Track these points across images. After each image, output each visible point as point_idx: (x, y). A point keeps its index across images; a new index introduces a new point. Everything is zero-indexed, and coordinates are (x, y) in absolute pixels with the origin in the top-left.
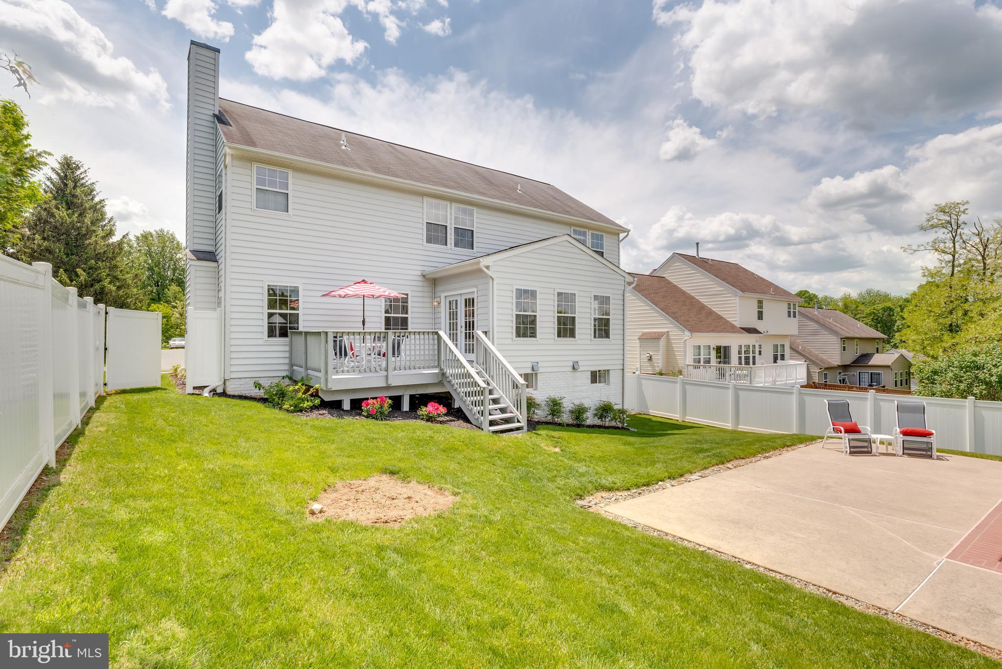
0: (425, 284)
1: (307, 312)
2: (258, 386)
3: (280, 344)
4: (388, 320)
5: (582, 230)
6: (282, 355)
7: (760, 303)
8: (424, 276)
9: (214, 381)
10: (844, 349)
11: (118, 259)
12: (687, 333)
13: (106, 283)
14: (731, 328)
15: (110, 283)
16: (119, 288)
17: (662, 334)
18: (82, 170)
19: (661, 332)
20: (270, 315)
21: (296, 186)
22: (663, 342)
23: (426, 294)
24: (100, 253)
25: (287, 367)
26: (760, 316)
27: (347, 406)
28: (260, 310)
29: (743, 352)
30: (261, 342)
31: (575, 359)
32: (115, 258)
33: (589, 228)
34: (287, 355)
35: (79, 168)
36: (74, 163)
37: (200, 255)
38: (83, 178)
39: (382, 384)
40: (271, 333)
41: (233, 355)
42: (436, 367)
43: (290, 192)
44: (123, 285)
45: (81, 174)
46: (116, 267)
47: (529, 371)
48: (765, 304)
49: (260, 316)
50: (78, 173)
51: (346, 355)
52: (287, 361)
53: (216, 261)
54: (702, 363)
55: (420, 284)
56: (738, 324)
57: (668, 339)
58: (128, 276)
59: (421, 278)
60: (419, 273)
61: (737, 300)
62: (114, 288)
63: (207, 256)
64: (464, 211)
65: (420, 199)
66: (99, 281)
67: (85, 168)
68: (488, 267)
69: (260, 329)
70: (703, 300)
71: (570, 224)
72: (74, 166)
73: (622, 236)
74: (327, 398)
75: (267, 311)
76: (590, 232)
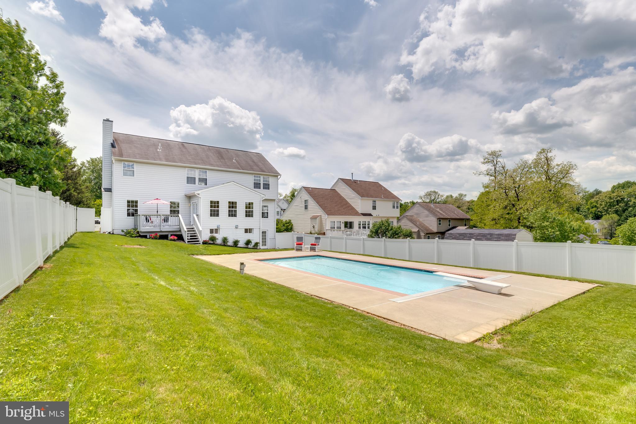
0: (186, 198)
1: (141, 208)
2: (123, 231)
3: (131, 218)
4: (171, 211)
5: (258, 175)
6: (132, 222)
7: (375, 201)
8: (186, 195)
9: (110, 230)
10: (440, 224)
11: (78, 179)
12: (327, 216)
13: (72, 191)
14: (356, 213)
15: (74, 191)
16: (79, 193)
17: (318, 216)
18: (60, 135)
19: (317, 216)
20: (128, 210)
21: (137, 168)
22: (318, 219)
23: (187, 202)
24: (69, 177)
25: (134, 226)
26: (374, 208)
27: (148, 237)
28: (124, 208)
29: (361, 225)
30: (125, 218)
31: (237, 224)
32: (77, 179)
33: (262, 175)
34: (134, 222)
35: (59, 134)
36: (56, 132)
37: (106, 190)
38: (61, 139)
39: (159, 230)
40: (129, 215)
41: (115, 222)
42: (178, 226)
43: (135, 170)
44: (80, 192)
45: (60, 137)
46: (77, 183)
47: (216, 228)
48: (377, 202)
49: (124, 210)
50: (58, 137)
51: (148, 222)
52: (134, 224)
53: (111, 192)
54: (336, 229)
55: (185, 198)
56: (360, 212)
57: (321, 218)
58: (83, 187)
59: (185, 196)
60: (184, 194)
61: (360, 201)
62: (76, 194)
63: (109, 190)
64: (203, 172)
65: (184, 168)
66: (69, 190)
67: (62, 134)
68: (199, 194)
69: (124, 214)
70: (348, 201)
71: (252, 174)
72: (56, 133)
73: (279, 177)
74: (142, 234)
75: (127, 208)
76: (263, 176)
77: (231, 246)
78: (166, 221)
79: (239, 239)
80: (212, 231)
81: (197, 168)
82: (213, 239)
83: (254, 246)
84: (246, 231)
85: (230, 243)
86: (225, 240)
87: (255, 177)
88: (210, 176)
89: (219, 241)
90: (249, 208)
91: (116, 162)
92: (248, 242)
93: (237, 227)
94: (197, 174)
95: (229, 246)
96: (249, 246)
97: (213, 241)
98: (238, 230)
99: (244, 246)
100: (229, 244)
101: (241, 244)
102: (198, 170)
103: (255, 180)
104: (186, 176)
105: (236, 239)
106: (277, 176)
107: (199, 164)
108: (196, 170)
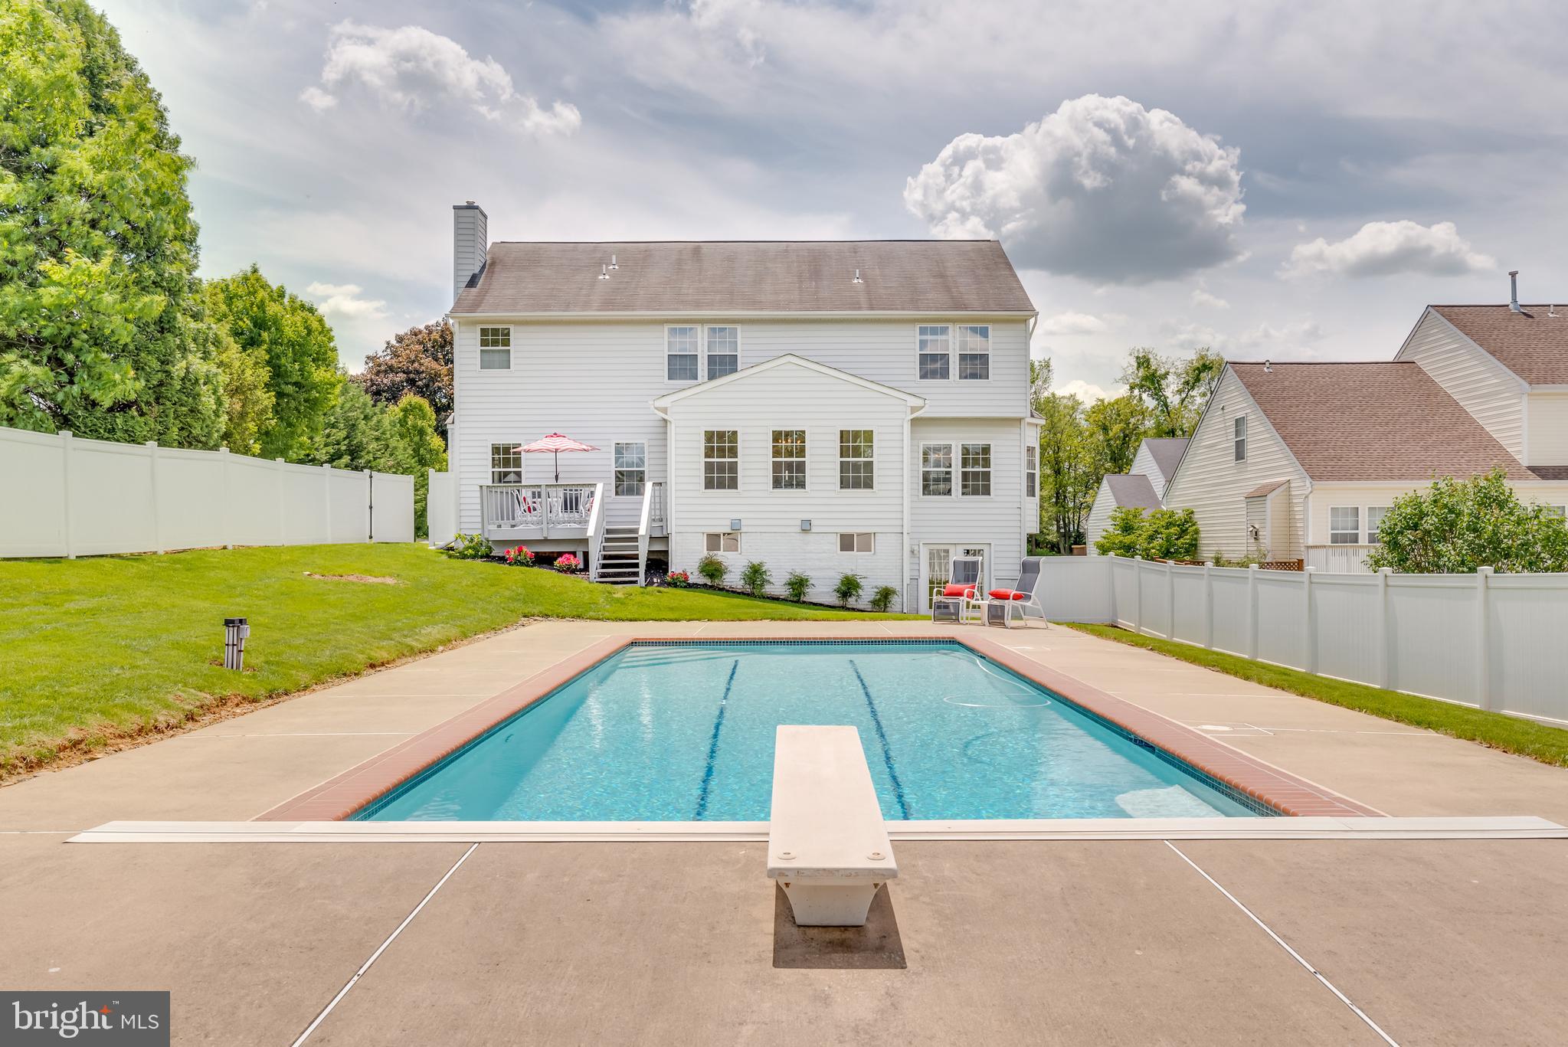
12: (1308, 481)
19: (1271, 484)
22: (1275, 500)
31: (806, 517)
43: (512, 347)
47: (731, 532)
57: (1287, 494)
59: (656, 424)
71: (913, 321)
77: (785, 600)
78: (571, 508)
79: (808, 573)
80: (713, 540)
81: (702, 321)
82: (712, 570)
83: (875, 603)
84: (847, 543)
85: (777, 585)
86: (755, 574)
87: (923, 331)
88: (746, 343)
89: (734, 578)
90: (857, 452)
91: (463, 328)
92: (848, 587)
93: (806, 527)
94: (701, 345)
95: (775, 599)
96: (851, 602)
97: (711, 576)
98: (809, 537)
99: (833, 599)
100: (768, 589)
101: (822, 590)
102: (706, 327)
103: (923, 344)
104: (667, 353)
105: (798, 572)
106: (1025, 321)
107: (711, 305)
108: (699, 327)
